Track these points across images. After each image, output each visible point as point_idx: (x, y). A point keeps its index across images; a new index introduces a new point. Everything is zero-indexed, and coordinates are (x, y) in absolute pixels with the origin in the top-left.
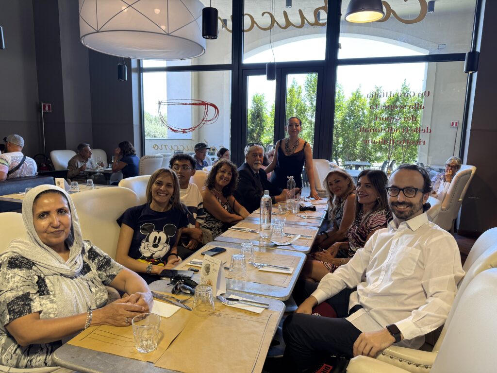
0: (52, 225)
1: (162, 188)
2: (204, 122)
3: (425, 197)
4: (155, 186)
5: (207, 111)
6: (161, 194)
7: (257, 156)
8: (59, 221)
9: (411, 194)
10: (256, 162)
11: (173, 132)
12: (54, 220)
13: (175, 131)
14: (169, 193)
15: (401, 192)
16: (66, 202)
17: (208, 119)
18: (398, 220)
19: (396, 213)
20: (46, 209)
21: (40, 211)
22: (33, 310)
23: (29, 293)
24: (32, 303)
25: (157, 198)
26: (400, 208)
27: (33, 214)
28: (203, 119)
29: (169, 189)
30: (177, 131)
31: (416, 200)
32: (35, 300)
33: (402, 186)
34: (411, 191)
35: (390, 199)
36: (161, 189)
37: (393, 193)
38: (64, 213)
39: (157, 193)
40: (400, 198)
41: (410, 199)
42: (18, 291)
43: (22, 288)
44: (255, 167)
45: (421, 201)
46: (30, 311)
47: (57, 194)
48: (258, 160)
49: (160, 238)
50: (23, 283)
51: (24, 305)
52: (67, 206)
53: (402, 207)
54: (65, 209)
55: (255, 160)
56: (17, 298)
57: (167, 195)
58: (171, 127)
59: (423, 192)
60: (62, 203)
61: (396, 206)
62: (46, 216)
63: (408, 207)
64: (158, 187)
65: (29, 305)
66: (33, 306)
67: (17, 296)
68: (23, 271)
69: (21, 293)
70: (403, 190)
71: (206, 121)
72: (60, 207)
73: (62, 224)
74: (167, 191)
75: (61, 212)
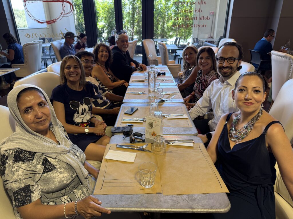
0: (37, 117)
1: (72, 69)
2: (62, 15)
3: (239, 62)
4: (66, 71)
5: (64, 7)
6: (73, 75)
7: (124, 42)
8: (42, 113)
9: (231, 62)
10: (124, 46)
11: (40, 24)
12: (37, 113)
13: (41, 23)
14: (78, 73)
15: (226, 60)
16: (43, 96)
17: (65, 13)
18: (223, 78)
19: (222, 74)
20: (29, 105)
21: (24, 107)
22: (33, 200)
23: (29, 185)
24: (32, 194)
25: (71, 79)
26: (225, 70)
27: (20, 111)
28: (62, 13)
29: (77, 70)
30: (43, 22)
31: (234, 65)
32: (34, 192)
33: (226, 57)
34: (231, 60)
35: (219, 65)
36: (71, 71)
37: (221, 61)
38: (43, 105)
39: (70, 75)
40: (225, 64)
41: (231, 64)
42: (21, 183)
43: (24, 181)
44: (123, 50)
45: (237, 64)
46: (30, 201)
47: (33, 91)
48: (125, 45)
49: (85, 109)
50: (25, 176)
51: (26, 196)
52: (44, 99)
53: (226, 70)
54: (43, 102)
55: (123, 45)
56: (21, 189)
57: (77, 75)
58: (38, 20)
59: (238, 60)
60: (40, 97)
61: (222, 69)
62: (30, 110)
63: (229, 69)
64: (69, 70)
65: (30, 196)
66: (33, 196)
67: (20, 187)
68: (25, 165)
69: (23, 186)
70: (227, 59)
71: (64, 14)
72: (39, 101)
73: (45, 114)
74: (76, 71)
75: (41, 105)
